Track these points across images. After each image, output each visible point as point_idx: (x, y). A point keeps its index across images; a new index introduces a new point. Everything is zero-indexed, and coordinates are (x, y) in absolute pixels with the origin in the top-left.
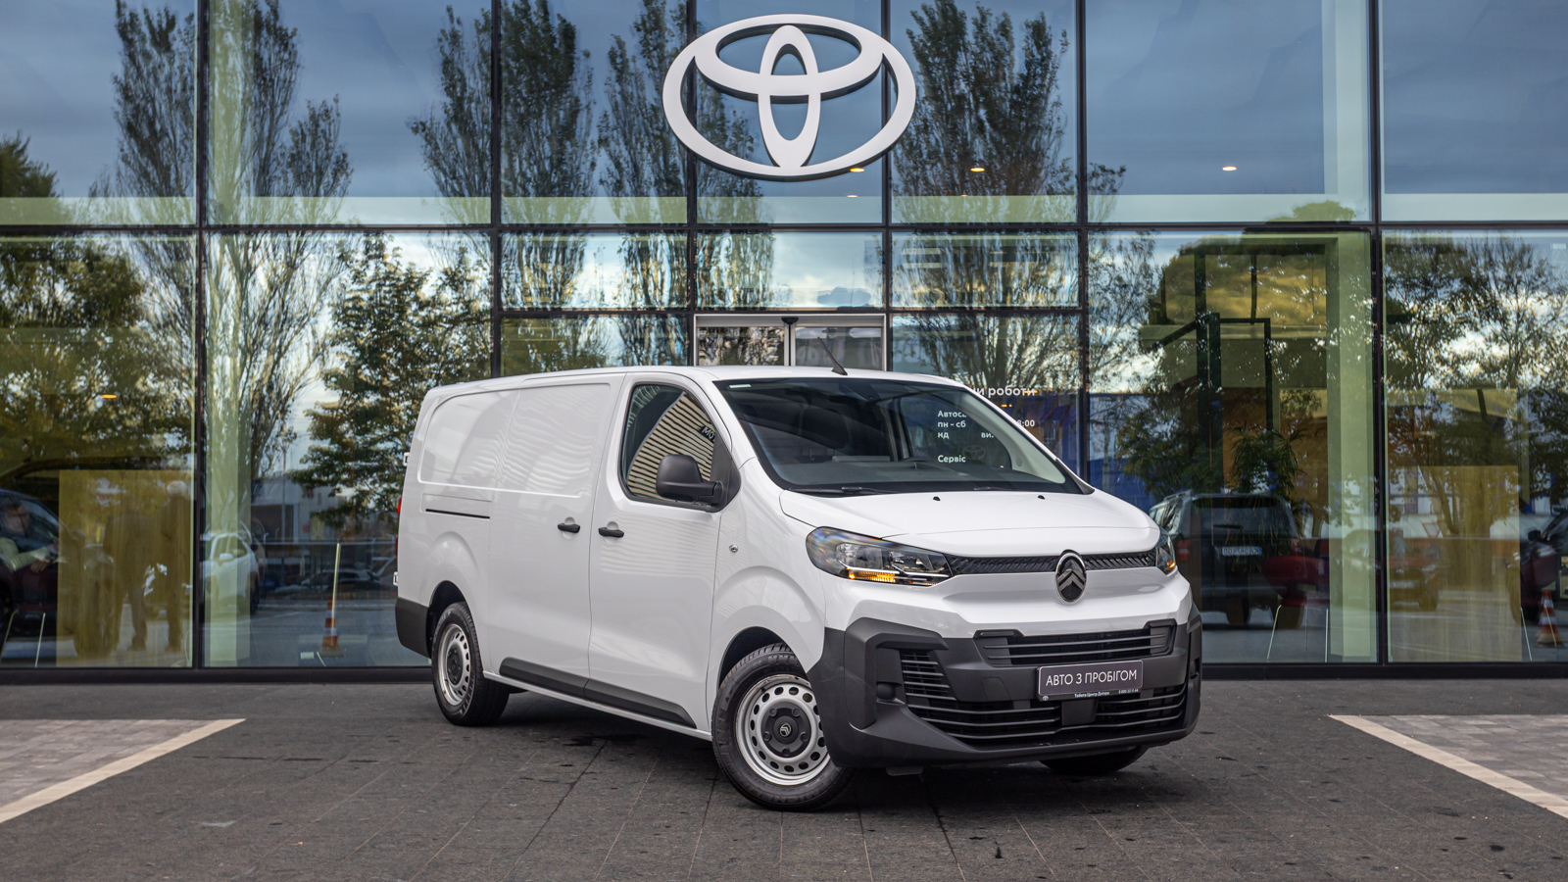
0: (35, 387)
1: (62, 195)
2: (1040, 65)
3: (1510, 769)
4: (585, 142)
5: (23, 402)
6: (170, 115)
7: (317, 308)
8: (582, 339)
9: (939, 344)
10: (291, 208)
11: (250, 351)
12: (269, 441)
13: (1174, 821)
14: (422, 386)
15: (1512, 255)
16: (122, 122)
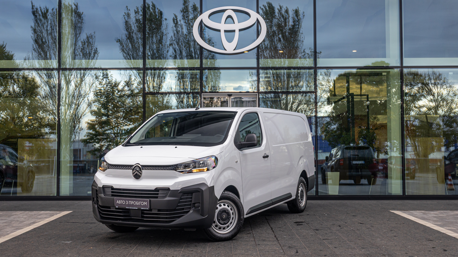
0: (8, 115)
1: (16, 60)
2: (298, 22)
3: (446, 227)
4: (165, 45)
5: (5, 119)
6: (47, 37)
7: (89, 92)
8: (165, 101)
9: (268, 102)
10: (81, 64)
11: (70, 105)
12: (75, 130)
13: (348, 242)
14: (119, 114)
15: (436, 76)
16: (34, 39)
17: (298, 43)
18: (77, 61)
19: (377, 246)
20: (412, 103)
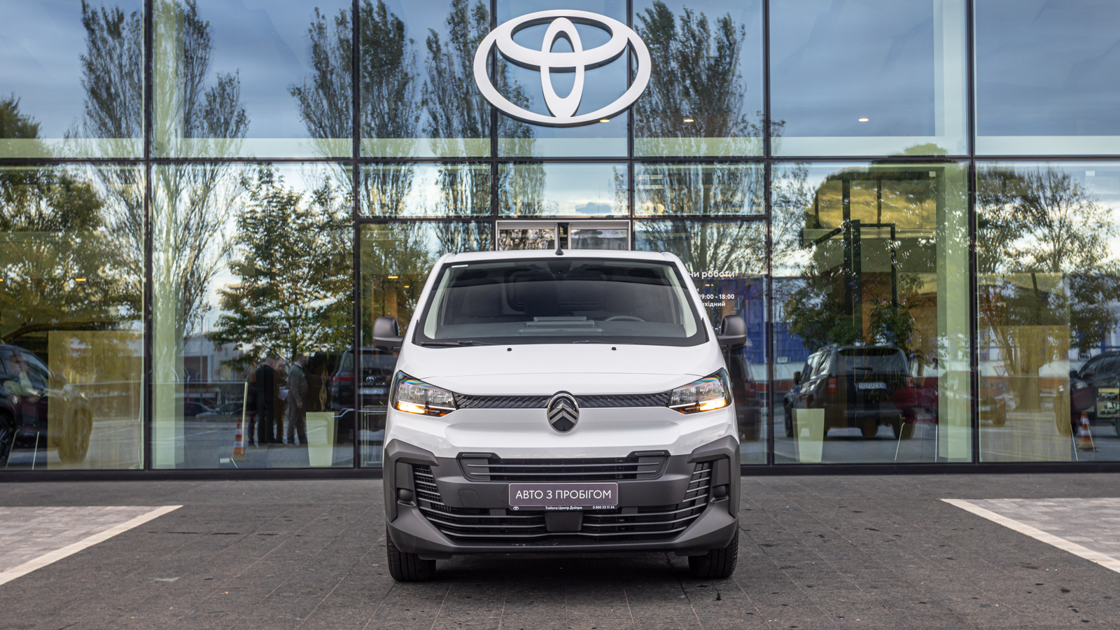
0: (26, 274)
1: (45, 137)
2: (729, 48)
4: (411, 103)
5: (19, 284)
6: (121, 82)
7: (225, 218)
8: (411, 240)
10: (207, 146)
11: (178, 248)
12: (192, 311)
13: (839, 573)
14: (299, 272)
15: (1056, 180)
16: (88, 87)
17: (729, 100)
18: (195, 141)
19: (907, 583)
20: (999, 244)
